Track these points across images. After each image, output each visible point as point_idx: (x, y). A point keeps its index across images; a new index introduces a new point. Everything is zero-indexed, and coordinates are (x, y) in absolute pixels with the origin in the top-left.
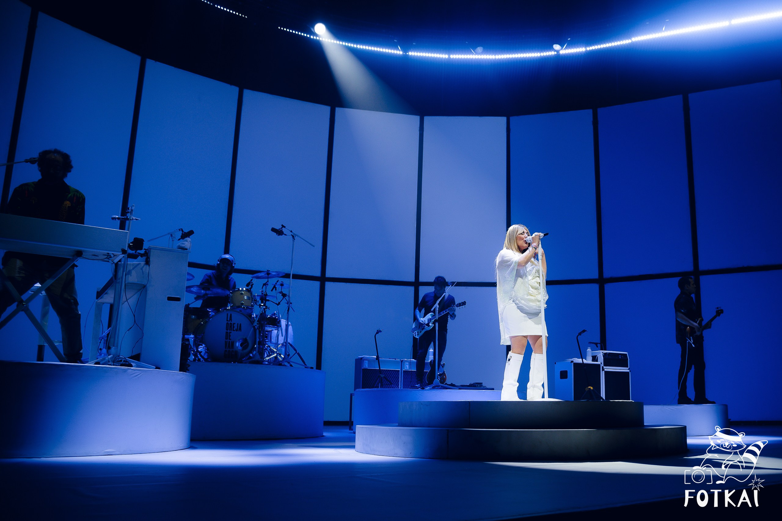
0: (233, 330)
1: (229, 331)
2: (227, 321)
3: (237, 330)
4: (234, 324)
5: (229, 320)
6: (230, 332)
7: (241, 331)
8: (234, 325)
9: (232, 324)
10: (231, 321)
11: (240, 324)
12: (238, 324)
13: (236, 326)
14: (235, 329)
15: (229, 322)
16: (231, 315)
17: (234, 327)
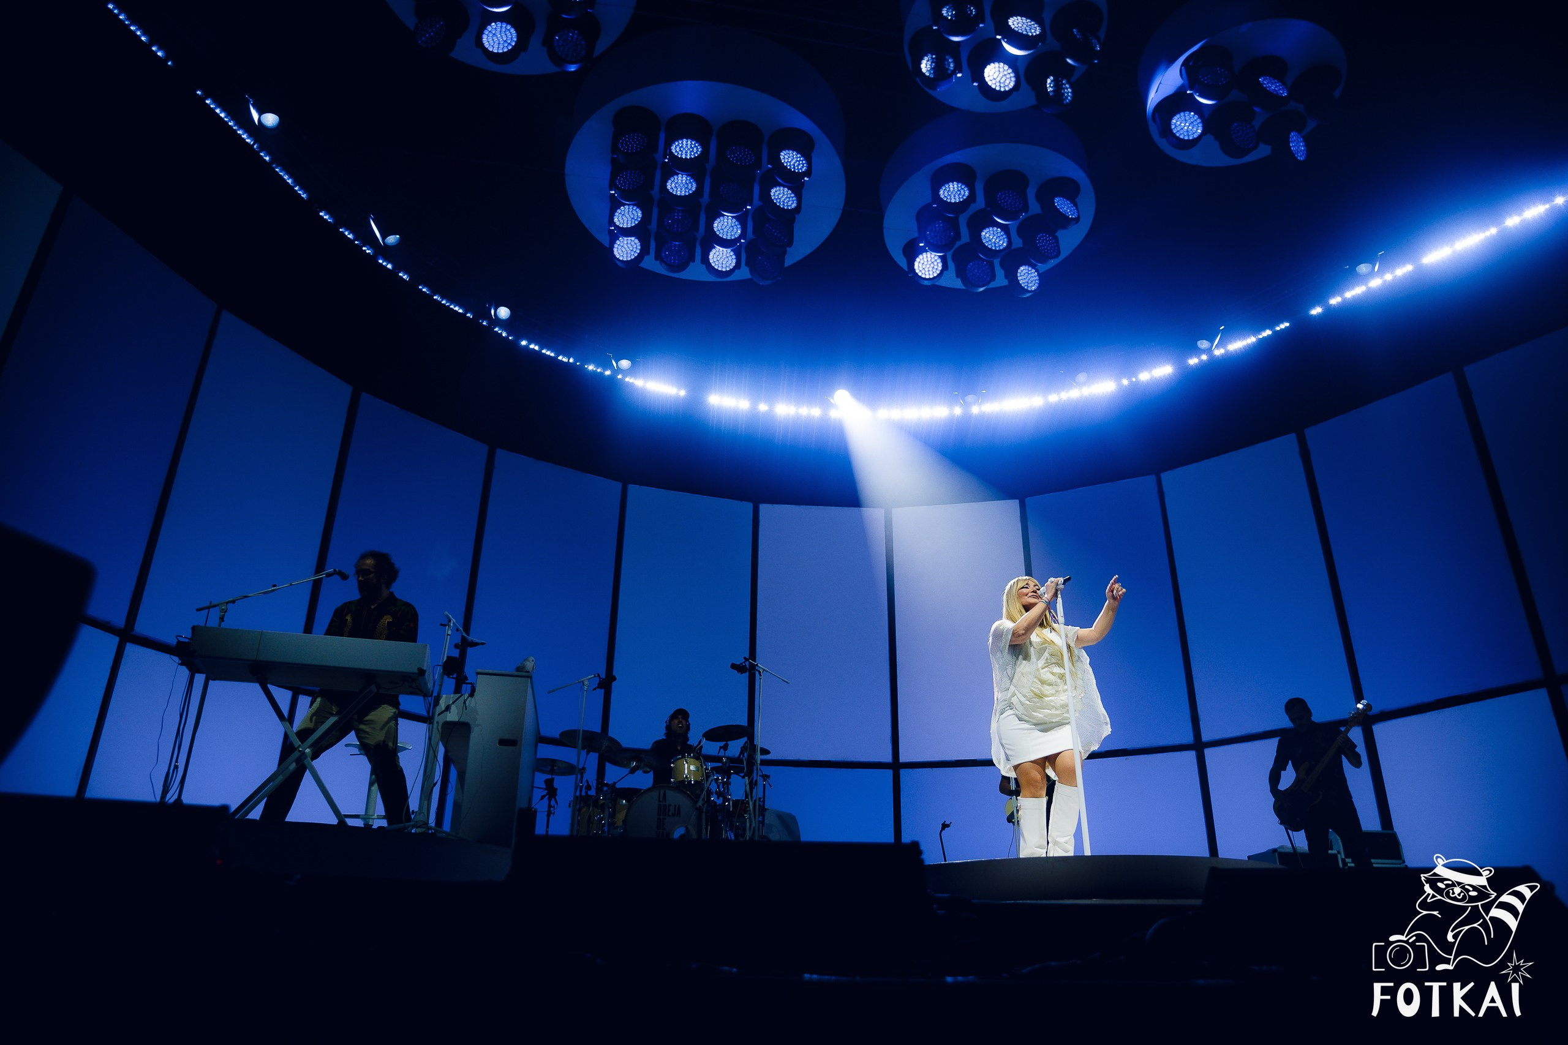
0: (669, 816)
1: (661, 817)
2: (659, 801)
3: (673, 815)
4: (670, 805)
5: (661, 799)
6: (664, 819)
7: (680, 816)
8: (669, 807)
9: (666, 805)
10: (665, 802)
11: (679, 806)
12: (675, 806)
13: (672, 808)
14: (670, 813)
15: (662, 804)
16: (665, 792)
17: (669, 810)
